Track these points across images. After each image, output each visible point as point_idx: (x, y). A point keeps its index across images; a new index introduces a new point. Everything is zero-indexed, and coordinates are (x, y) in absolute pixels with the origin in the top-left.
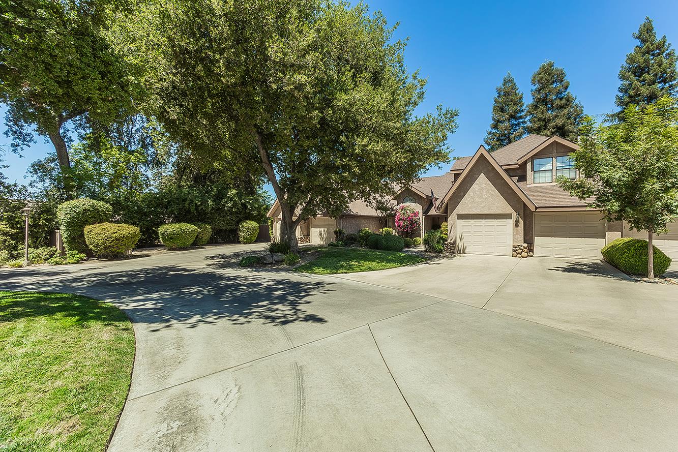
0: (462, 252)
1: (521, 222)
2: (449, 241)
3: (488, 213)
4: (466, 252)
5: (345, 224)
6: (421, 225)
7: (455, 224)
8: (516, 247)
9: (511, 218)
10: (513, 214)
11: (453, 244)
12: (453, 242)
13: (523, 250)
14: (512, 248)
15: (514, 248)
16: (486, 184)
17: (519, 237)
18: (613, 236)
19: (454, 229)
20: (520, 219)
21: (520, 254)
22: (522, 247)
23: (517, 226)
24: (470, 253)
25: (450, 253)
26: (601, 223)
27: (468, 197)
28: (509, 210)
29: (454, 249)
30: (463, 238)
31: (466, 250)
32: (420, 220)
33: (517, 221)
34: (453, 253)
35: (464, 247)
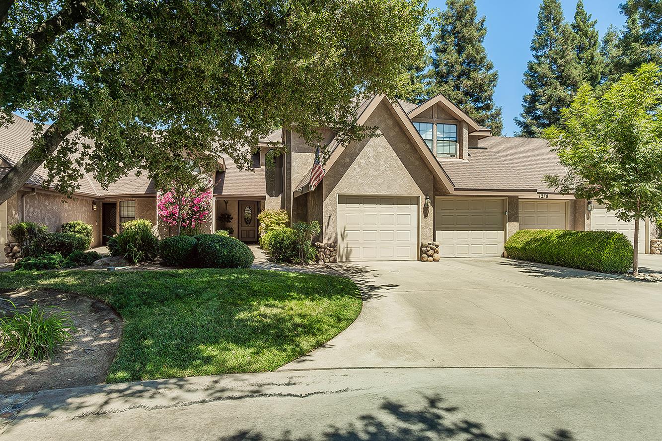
0: (344, 259)
1: (431, 209)
2: (325, 241)
3: (388, 194)
4: (351, 259)
5: (32, 210)
6: (212, 213)
7: (335, 211)
8: (426, 247)
9: (418, 204)
10: (420, 198)
11: (334, 246)
12: (333, 243)
13: (436, 251)
14: (421, 249)
15: (424, 249)
16: (384, 147)
17: (428, 231)
18: (512, 228)
19: (335, 220)
20: (429, 204)
21: (432, 256)
22: (434, 246)
23: (426, 215)
24: (357, 259)
25: (330, 262)
26: (501, 211)
27: (357, 166)
28: (415, 190)
29: (336, 256)
30: (347, 235)
31: (351, 256)
32: (211, 205)
33: (426, 208)
34: (335, 261)
35: (349, 250)
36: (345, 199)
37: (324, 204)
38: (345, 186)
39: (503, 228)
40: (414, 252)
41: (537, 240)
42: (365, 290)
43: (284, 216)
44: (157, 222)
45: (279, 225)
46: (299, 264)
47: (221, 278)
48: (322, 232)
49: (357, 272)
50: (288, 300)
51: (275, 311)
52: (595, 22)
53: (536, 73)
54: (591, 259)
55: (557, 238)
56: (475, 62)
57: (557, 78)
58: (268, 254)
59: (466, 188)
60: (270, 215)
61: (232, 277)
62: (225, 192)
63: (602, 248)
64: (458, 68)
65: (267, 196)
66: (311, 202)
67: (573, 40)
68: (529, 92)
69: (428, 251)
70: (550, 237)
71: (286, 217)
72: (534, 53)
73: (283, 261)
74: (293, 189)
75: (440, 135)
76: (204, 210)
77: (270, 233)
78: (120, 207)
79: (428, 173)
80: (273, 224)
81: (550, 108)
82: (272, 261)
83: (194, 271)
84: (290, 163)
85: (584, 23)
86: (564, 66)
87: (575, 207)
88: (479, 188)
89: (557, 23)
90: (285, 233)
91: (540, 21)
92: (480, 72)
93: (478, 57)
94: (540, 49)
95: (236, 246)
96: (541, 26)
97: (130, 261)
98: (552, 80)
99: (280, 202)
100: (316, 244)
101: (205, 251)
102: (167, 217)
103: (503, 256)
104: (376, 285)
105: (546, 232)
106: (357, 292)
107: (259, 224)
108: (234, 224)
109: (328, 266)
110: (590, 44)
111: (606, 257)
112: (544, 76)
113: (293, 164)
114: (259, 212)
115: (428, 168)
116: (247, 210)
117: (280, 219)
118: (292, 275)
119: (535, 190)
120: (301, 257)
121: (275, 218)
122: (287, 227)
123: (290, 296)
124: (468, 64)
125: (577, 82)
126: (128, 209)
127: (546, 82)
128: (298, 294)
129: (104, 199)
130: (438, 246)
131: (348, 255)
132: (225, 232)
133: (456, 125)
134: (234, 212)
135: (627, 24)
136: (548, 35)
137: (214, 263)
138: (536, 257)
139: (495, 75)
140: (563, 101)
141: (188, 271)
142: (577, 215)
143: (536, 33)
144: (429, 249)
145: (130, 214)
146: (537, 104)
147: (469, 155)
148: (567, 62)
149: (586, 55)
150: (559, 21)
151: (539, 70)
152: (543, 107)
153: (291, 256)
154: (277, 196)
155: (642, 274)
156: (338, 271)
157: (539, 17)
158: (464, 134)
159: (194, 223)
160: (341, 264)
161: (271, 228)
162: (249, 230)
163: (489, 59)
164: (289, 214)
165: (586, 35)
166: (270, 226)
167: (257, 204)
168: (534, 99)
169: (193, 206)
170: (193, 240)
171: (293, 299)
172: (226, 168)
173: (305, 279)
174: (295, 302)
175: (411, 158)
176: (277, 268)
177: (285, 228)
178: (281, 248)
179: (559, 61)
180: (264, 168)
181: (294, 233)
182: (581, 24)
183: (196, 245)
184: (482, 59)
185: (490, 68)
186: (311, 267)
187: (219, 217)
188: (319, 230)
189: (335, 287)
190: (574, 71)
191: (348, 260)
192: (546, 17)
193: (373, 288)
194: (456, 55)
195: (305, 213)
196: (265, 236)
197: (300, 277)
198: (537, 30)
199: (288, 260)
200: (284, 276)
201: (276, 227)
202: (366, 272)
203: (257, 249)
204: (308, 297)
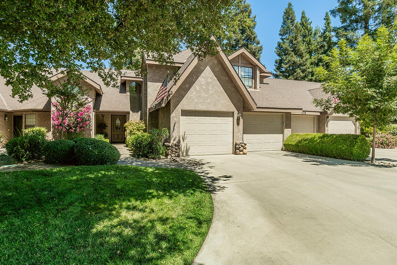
0: (184, 154)
2: (172, 142)
3: (214, 110)
4: (189, 154)
6: (92, 123)
7: (179, 121)
8: (239, 145)
9: (233, 116)
10: (235, 112)
11: (178, 145)
12: (177, 143)
13: (244, 147)
14: (235, 147)
15: (237, 146)
16: (211, 78)
17: (240, 135)
18: (288, 132)
19: (179, 127)
20: (241, 117)
21: (242, 151)
22: (243, 145)
23: (238, 124)
24: (194, 155)
25: (175, 156)
26: (280, 122)
27: (194, 90)
28: (231, 108)
29: (179, 152)
30: (186, 137)
31: (189, 152)
32: (91, 117)
33: (238, 120)
34: (178, 156)
35: (188, 148)
36: (186, 113)
37: (171, 116)
38: (185, 104)
39: (282, 133)
40: (230, 149)
41: (306, 140)
42: (208, 181)
43: (142, 125)
44: (52, 128)
45: (139, 131)
46: (154, 159)
47: (90, 176)
48: (170, 136)
49: (196, 164)
50: (149, 199)
51: (137, 215)
52: (311, 22)
53: (281, 47)
54: (345, 152)
55: (319, 139)
56: (251, 39)
57: (293, 51)
58: (131, 151)
59: (262, 107)
60: (133, 124)
61: (100, 174)
62: (102, 109)
63: (352, 145)
64: (242, 42)
65: (131, 112)
66: (161, 115)
67: (301, 31)
68: (278, 58)
69: (240, 148)
70: (314, 138)
71: (144, 125)
72: (281, 37)
73: (142, 156)
74: (149, 107)
75: (243, 74)
76: (86, 121)
77: (133, 137)
78: (25, 118)
79: (239, 96)
80: (135, 130)
81: (289, 67)
82: (134, 157)
83: (68, 169)
84: (146, 90)
85: (306, 22)
86: (296, 44)
87: (319, 119)
88: (269, 107)
89: (292, 22)
90: (143, 136)
91: (284, 20)
92: (253, 45)
93: (253, 37)
94: (284, 35)
95: (106, 147)
96: (284, 22)
97: (19, 160)
98: (290, 52)
99: (140, 116)
100: (166, 144)
101: (80, 152)
102: (58, 125)
103: (282, 150)
104: (216, 176)
105: (311, 135)
106: (204, 184)
107: (125, 130)
108: (108, 130)
109: (174, 159)
110: (309, 34)
111: (355, 151)
112: (286, 49)
113: (149, 90)
114: (125, 122)
115: (239, 93)
116: (118, 122)
117: (139, 127)
118: (150, 170)
119: (301, 109)
120: (155, 153)
121: (136, 126)
122: (144, 132)
123: (150, 194)
124: (247, 40)
125: (303, 54)
126: (31, 120)
127: (287, 53)
128: (157, 191)
129: (13, 113)
130: (246, 144)
131: (187, 151)
132: (102, 136)
133: (252, 68)
134: (108, 122)
135: (325, 25)
136: (288, 27)
137: (87, 161)
138: (305, 150)
139: (261, 47)
140: (296, 63)
141: (62, 169)
142: (320, 124)
143: (282, 26)
144: (240, 146)
145: (32, 124)
146: (282, 64)
147: (260, 87)
148: (298, 42)
149: (307, 39)
150: (294, 20)
151: (283, 46)
152: (285, 66)
153: (148, 153)
154: (138, 112)
155: (377, 162)
156: (182, 164)
157: (283, 18)
158: (257, 74)
159: (78, 130)
160: (183, 158)
161: (133, 133)
162: (119, 134)
163: (258, 38)
164: (145, 123)
165: (307, 29)
166: (133, 132)
167: (124, 117)
168: (281, 62)
169: (78, 118)
170: (72, 143)
171: (153, 197)
172: (103, 93)
173: (161, 174)
174: (154, 200)
175: (229, 86)
176: (138, 163)
177: (143, 133)
178: (140, 147)
179: (294, 42)
180: (128, 94)
181: (150, 137)
182: (304, 23)
183: (74, 146)
184: (254, 38)
185: (258, 43)
186: (163, 161)
187: (98, 126)
188: (168, 135)
189: (185, 180)
190: (301, 47)
191: (187, 155)
192: (287, 18)
193: (214, 179)
194: (240, 35)
195: (157, 123)
196: (129, 139)
197: (156, 172)
198: (282, 25)
199: (146, 156)
200: (143, 171)
201: (137, 132)
202: (203, 164)
203: (123, 147)
204: (165, 194)
